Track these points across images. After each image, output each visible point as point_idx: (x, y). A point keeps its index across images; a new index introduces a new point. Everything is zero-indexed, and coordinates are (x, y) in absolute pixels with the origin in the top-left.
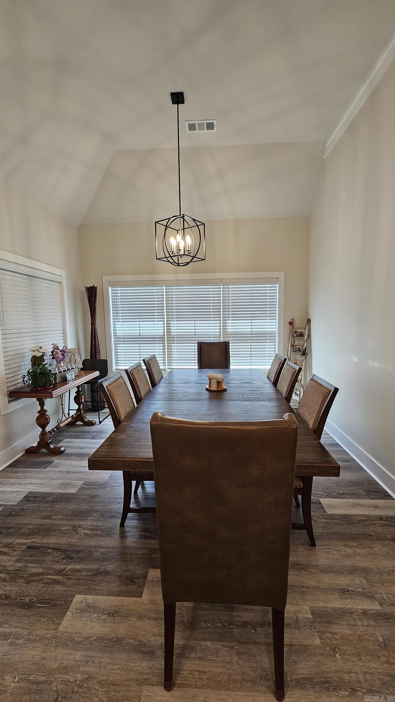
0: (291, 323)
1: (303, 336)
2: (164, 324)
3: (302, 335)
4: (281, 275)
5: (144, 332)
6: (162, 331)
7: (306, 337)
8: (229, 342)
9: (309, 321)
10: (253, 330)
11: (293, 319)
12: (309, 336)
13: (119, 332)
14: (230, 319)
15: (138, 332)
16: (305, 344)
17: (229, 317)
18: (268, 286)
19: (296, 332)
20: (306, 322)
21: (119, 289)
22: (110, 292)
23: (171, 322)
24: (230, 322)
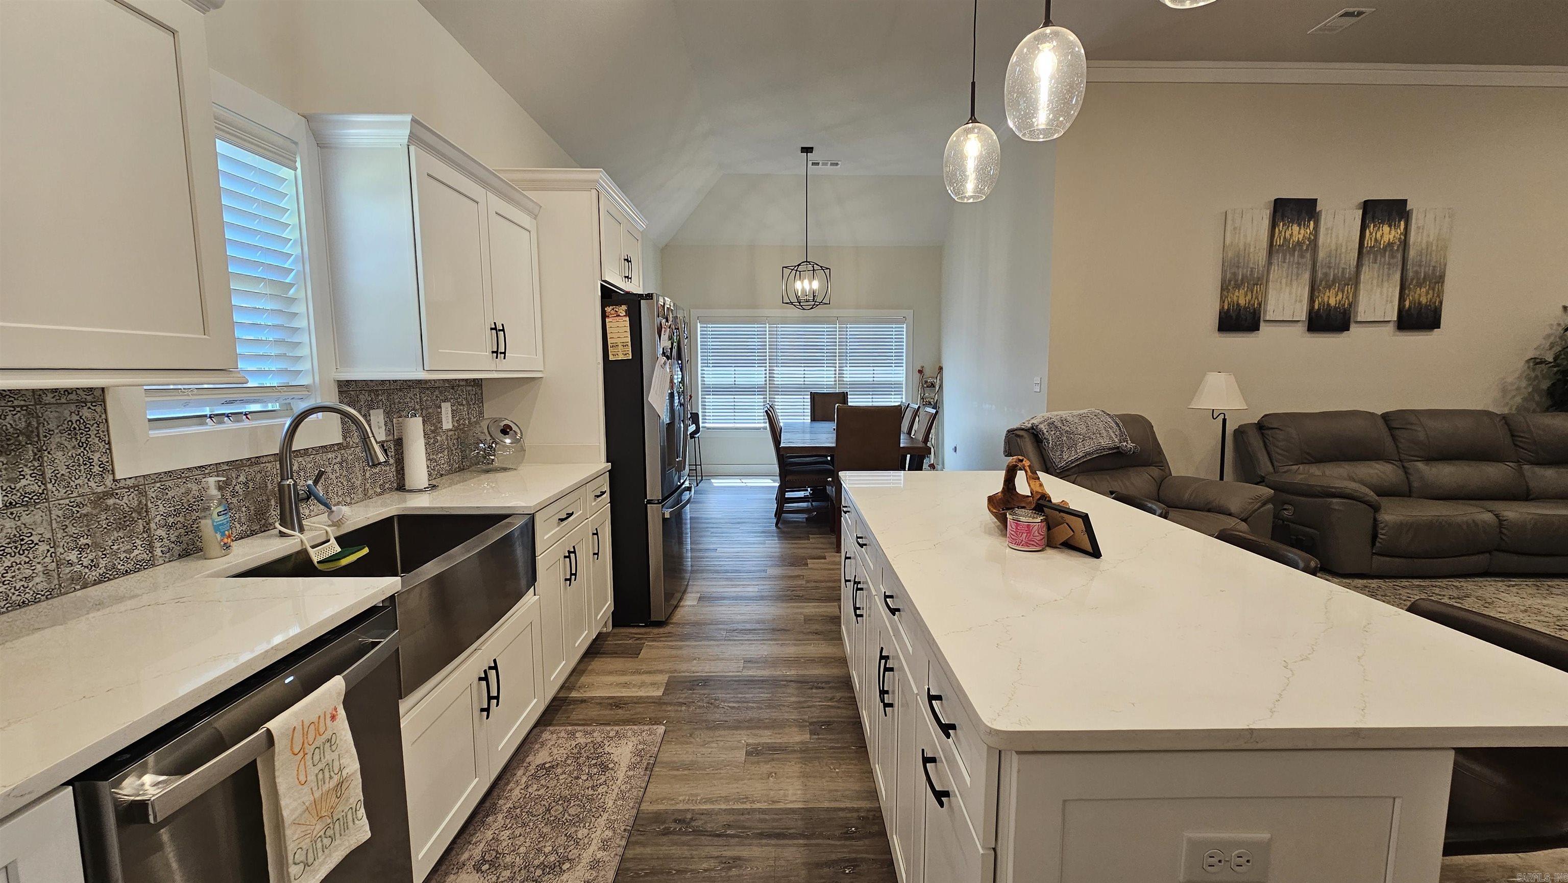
0: (920, 372)
1: (934, 387)
2: (766, 370)
3: (933, 385)
4: (909, 313)
5: (740, 381)
6: (764, 379)
7: (937, 388)
8: (847, 393)
9: (941, 369)
10: (875, 379)
11: (923, 367)
12: (941, 386)
13: (710, 380)
14: (848, 365)
15: (733, 379)
16: (937, 395)
17: (847, 363)
18: (894, 326)
19: (926, 382)
20: (937, 371)
21: (710, 326)
22: (699, 329)
23: (775, 368)
24: (848, 368)
